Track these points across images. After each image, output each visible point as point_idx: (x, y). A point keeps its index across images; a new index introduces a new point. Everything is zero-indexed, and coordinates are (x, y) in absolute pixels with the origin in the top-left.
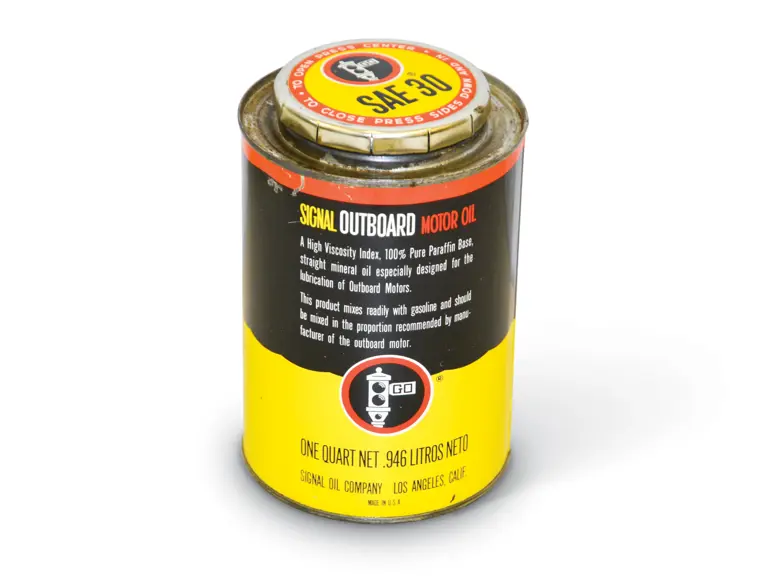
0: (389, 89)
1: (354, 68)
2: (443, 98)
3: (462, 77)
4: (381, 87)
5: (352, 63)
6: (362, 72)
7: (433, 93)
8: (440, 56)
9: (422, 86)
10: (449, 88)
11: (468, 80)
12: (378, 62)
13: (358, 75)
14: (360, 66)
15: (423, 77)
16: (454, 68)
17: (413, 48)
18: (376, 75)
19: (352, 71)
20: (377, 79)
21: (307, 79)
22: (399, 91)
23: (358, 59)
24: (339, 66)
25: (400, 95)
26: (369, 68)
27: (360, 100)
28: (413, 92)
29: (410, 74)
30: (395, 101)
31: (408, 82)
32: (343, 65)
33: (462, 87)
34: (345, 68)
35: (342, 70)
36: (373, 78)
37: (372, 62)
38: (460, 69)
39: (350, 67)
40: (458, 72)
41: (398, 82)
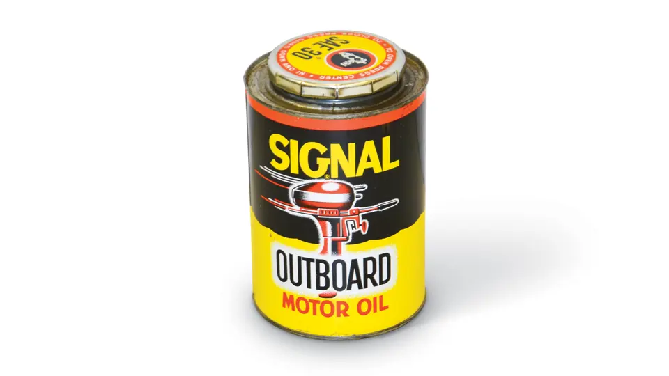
0: (331, 49)
1: (355, 59)
2: (297, 48)
3: (286, 62)
4: (336, 49)
5: (358, 62)
6: (350, 57)
7: (303, 50)
8: (302, 74)
9: (311, 52)
10: (294, 54)
11: (282, 61)
12: (342, 64)
13: (352, 55)
14: (352, 61)
15: (310, 57)
16: (292, 66)
17: (321, 78)
18: (340, 56)
19: (357, 57)
20: (340, 53)
21: (385, 54)
22: (324, 47)
23: (354, 66)
24: (366, 60)
25: (323, 46)
26: (346, 60)
27: (348, 42)
28: (316, 49)
29: (320, 58)
30: (326, 43)
31: (320, 53)
32: (363, 61)
33: (286, 56)
34: (362, 59)
35: (364, 58)
36: (342, 54)
37: (345, 64)
38: (288, 67)
39: (359, 60)
40: (289, 64)
41: (326, 53)
